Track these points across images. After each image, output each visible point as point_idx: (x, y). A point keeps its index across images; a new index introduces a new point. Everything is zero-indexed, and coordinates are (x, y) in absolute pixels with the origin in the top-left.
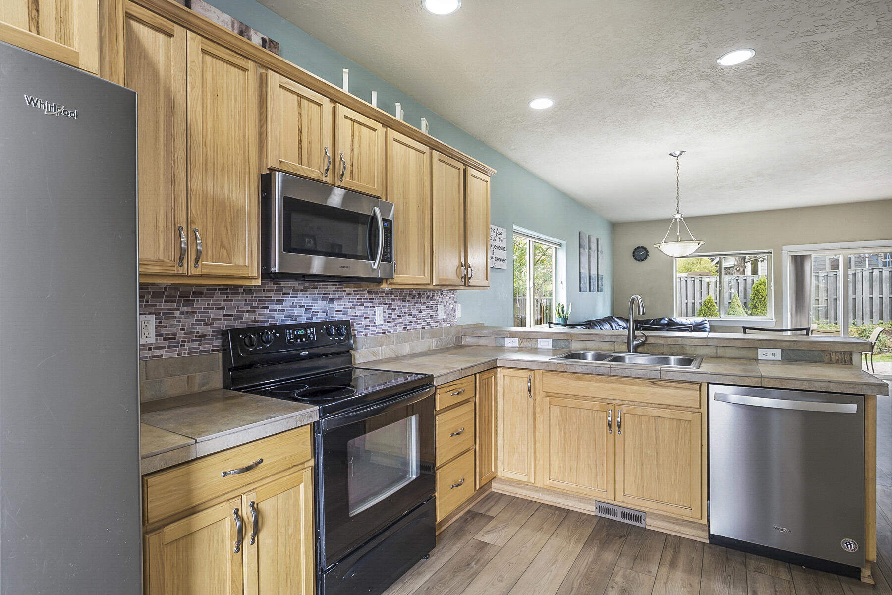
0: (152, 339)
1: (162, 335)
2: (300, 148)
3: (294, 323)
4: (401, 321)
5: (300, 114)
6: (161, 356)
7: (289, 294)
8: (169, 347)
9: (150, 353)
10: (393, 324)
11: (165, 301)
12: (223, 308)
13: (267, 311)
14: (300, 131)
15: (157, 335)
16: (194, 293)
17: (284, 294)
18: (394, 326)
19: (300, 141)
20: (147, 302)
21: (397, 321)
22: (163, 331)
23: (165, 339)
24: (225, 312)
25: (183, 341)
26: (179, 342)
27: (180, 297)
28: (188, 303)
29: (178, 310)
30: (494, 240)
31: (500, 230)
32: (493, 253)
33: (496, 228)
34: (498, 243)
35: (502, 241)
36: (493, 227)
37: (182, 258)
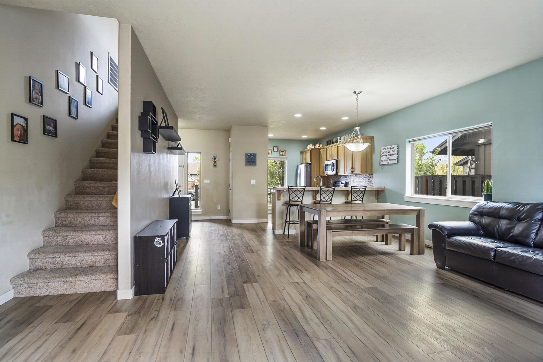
2: (329, 156)
14: (329, 154)
30: (389, 152)
31: (392, 147)
32: (388, 158)
33: (390, 147)
34: (391, 153)
35: (394, 151)
36: (388, 147)
37: (322, 173)
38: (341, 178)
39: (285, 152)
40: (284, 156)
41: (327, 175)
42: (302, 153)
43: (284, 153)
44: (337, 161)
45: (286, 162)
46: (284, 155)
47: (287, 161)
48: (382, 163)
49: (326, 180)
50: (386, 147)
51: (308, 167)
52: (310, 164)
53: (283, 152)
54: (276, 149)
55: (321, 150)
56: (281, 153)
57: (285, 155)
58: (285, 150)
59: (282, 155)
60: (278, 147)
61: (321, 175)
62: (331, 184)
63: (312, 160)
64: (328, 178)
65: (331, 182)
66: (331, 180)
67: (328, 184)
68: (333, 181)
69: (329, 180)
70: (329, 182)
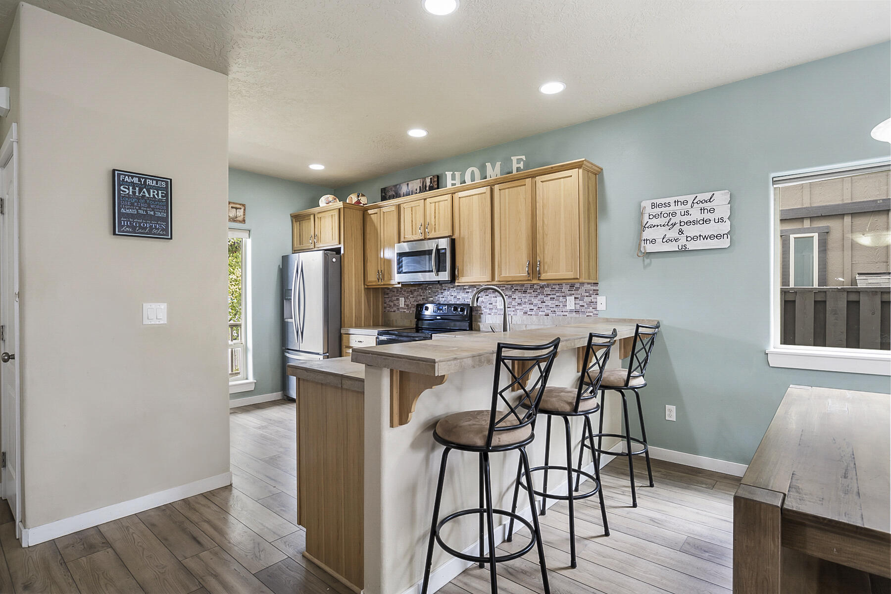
0: (403, 306)
1: (406, 304)
2: (412, 228)
4: (521, 308)
5: (412, 214)
6: (405, 312)
8: (407, 309)
9: (403, 310)
10: (513, 309)
11: (407, 293)
13: (437, 297)
14: (412, 221)
15: (404, 304)
16: (414, 290)
17: (444, 289)
18: (513, 311)
19: (412, 226)
20: (403, 293)
21: (517, 307)
23: (406, 306)
24: (422, 297)
25: (411, 307)
26: (409, 307)
27: (410, 291)
28: (412, 294)
29: (409, 296)
30: (687, 213)
31: (707, 196)
32: (681, 232)
33: (690, 198)
34: (696, 215)
35: (711, 211)
36: (681, 198)
37: (379, 280)
38: (446, 293)
39: (245, 210)
40: (240, 222)
41: (400, 286)
42: (297, 218)
43: (240, 213)
44: (453, 242)
45: (248, 245)
46: (240, 219)
47: (249, 240)
48: (650, 248)
50: (671, 200)
51: (334, 260)
52: (338, 251)
53: (236, 208)
56: (232, 213)
57: (244, 221)
58: (244, 205)
59: (234, 220)
61: (374, 284)
62: (400, 310)
63: (346, 241)
64: (388, 294)
65: (400, 306)
66: (398, 299)
67: (387, 311)
68: (409, 303)
69: (390, 299)
70: (392, 304)
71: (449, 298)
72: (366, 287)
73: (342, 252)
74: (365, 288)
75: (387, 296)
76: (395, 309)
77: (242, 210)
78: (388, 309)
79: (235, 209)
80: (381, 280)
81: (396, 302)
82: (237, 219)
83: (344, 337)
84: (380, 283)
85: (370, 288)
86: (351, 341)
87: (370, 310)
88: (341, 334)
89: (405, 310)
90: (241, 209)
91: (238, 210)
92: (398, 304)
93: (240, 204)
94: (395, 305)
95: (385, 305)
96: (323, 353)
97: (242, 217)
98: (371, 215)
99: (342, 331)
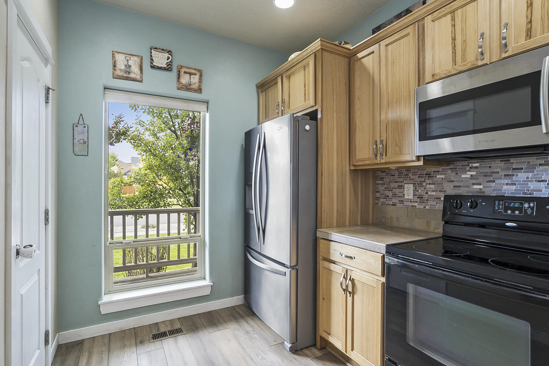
0: (411, 197)
1: (416, 195)
2: (454, 52)
3: (529, 196)
5: (454, 26)
6: (416, 206)
7: (522, 169)
8: (420, 202)
9: (410, 204)
11: (419, 177)
12: (453, 181)
13: (493, 184)
14: (454, 39)
15: (414, 195)
16: (434, 172)
17: (514, 169)
19: (454, 47)
20: (410, 177)
22: (417, 193)
23: (418, 198)
25: (427, 200)
26: (424, 200)
27: (426, 174)
28: (430, 178)
29: (424, 182)
37: (376, 156)
38: (522, 176)
39: (201, 76)
40: (195, 91)
41: (421, 163)
43: (195, 79)
45: (206, 118)
46: (195, 86)
47: (208, 115)
49: (371, 187)
51: (307, 127)
53: (190, 74)
54: (161, 59)
55: (360, 55)
56: (185, 79)
57: (199, 90)
58: (199, 70)
59: (187, 88)
60: (169, 52)
61: (367, 162)
62: (406, 203)
63: (324, 99)
64: (382, 179)
65: (406, 197)
66: (401, 187)
67: (380, 204)
68: (423, 193)
69: (386, 186)
70: (390, 194)
71: (532, 186)
72: (353, 168)
73: (319, 116)
74: (351, 171)
75: (380, 182)
76: (394, 200)
77: (197, 77)
78: (381, 200)
79: (188, 75)
80: (381, 155)
81: (397, 191)
82: (192, 87)
83: (322, 244)
84: (378, 161)
85: (358, 170)
86: (332, 251)
87: (358, 201)
88: (316, 237)
89: (416, 204)
90: (196, 75)
91: (192, 76)
92: (401, 195)
93: (195, 69)
94: (395, 195)
95: (378, 195)
96: (290, 266)
97: (197, 85)
98: (363, 60)
99: (319, 235)
